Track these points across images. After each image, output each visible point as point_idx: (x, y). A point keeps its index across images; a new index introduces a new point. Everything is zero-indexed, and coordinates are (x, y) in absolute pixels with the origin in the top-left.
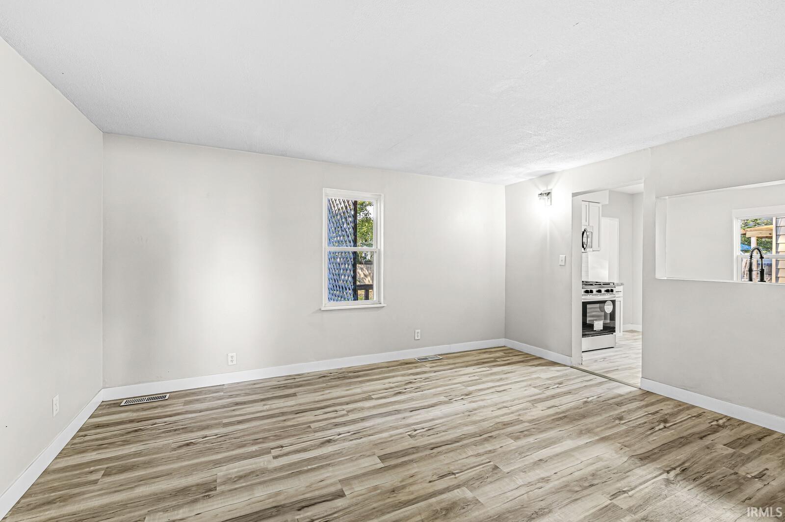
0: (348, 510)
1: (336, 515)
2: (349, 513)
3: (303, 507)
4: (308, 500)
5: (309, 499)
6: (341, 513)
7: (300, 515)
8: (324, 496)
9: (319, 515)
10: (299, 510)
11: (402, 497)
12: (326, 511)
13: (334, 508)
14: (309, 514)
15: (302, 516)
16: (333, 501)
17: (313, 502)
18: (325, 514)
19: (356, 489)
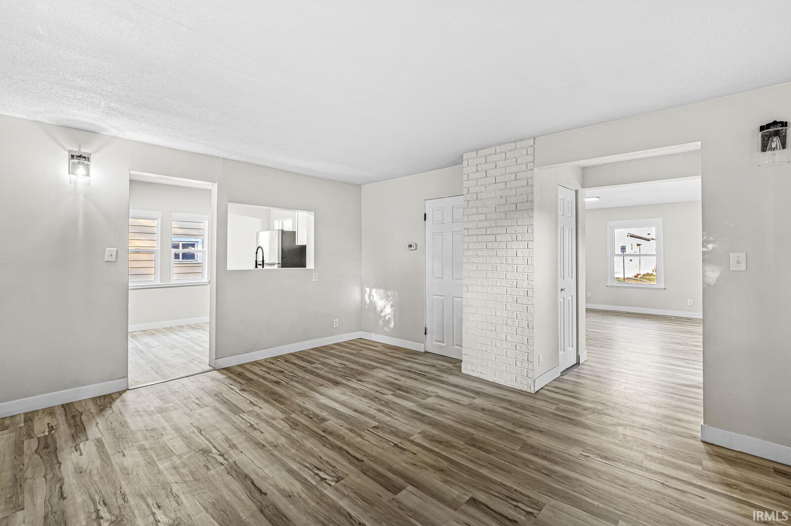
0: (485, 490)
1: (497, 494)
2: (488, 488)
3: (511, 520)
4: (500, 522)
5: (498, 522)
6: (492, 492)
7: (520, 518)
8: (485, 512)
9: (506, 505)
10: (516, 522)
11: (444, 464)
12: (499, 502)
13: (491, 499)
14: (513, 513)
15: (519, 516)
16: (484, 502)
17: (499, 517)
18: (502, 501)
19: (457, 493)
